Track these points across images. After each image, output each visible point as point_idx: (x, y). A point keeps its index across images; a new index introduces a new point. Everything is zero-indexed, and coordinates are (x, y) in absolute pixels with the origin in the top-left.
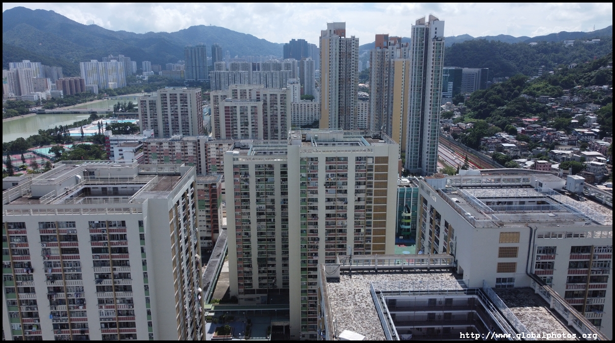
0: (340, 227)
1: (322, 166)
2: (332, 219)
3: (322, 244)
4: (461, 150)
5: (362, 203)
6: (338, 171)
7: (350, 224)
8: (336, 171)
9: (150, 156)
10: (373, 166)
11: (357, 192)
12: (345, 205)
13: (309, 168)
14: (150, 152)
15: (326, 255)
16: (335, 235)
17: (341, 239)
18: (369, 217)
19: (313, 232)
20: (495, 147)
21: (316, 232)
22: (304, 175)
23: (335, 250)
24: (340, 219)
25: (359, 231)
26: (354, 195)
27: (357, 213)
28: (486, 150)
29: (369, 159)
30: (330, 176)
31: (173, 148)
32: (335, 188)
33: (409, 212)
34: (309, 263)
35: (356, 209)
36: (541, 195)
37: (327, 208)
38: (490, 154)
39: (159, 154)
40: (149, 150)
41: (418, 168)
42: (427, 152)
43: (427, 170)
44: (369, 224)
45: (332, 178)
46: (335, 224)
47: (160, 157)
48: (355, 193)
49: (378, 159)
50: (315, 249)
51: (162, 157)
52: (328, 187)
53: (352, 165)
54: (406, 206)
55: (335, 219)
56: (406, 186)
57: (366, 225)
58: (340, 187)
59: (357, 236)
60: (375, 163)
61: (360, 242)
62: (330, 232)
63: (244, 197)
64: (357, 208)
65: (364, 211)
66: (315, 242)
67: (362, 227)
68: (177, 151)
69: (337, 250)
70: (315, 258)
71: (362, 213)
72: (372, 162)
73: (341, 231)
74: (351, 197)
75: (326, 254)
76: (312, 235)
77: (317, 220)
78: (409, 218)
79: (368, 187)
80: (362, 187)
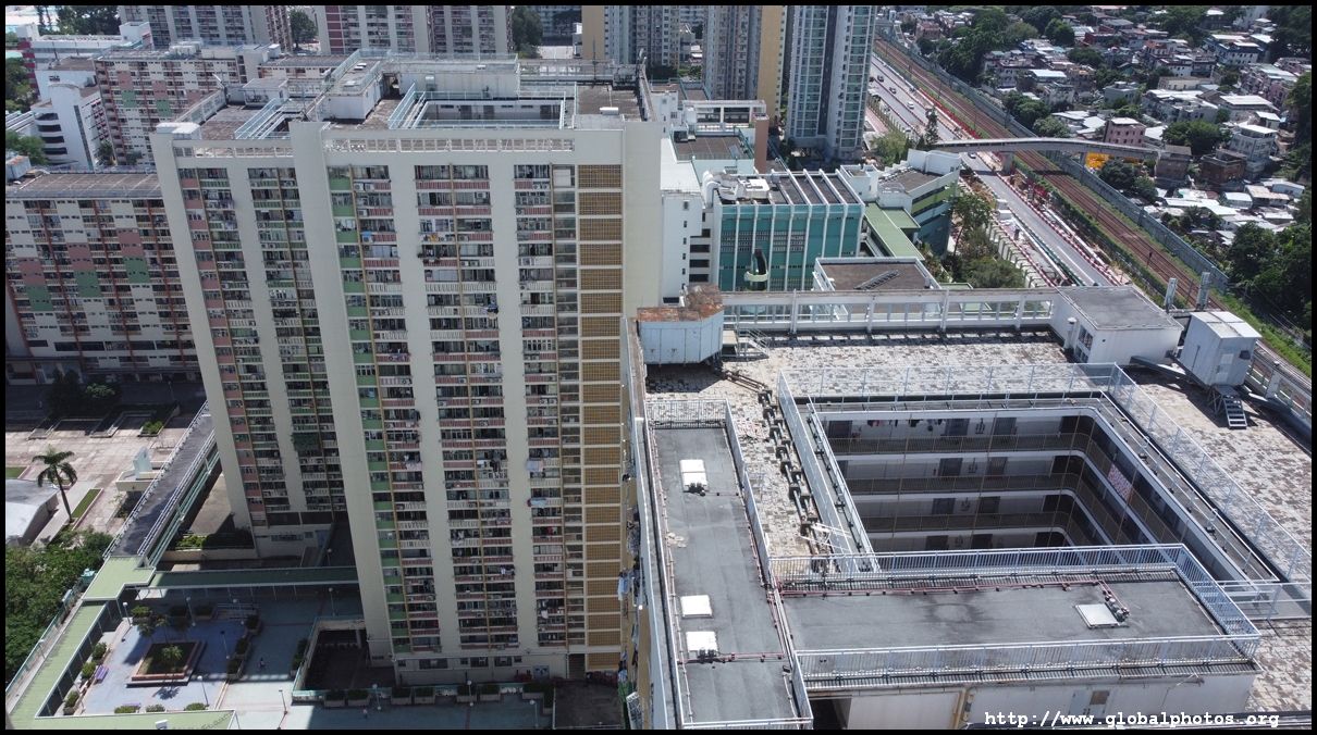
0: (481, 380)
1: (405, 198)
2: (454, 358)
3: (430, 429)
4: (934, 83)
5: (544, 310)
6: (459, 212)
7: (512, 372)
8: (450, 212)
9: (117, 98)
10: (573, 194)
11: (525, 276)
12: (492, 316)
13: (361, 202)
14: (115, 88)
15: (445, 459)
16: (467, 402)
17: (486, 413)
18: (569, 349)
19: (399, 395)
20: (1016, 78)
21: (407, 395)
22: (349, 222)
23: (470, 445)
24: (479, 358)
25: (541, 390)
26: (518, 286)
27: (532, 339)
28: (993, 85)
29: (556, 172)
30: (434, 228)
31: (178, 79)
32: (455, 263)
33: (762, 272)
34: (395, 479)
35: (529, 326)
37: (436, 324)
38: (1001, 97)
39: (140, 93)
40: (114, 83)
41: (818, 136)
42: (841, 96)
43: (837, 141)
44: (570, 372)
45: (442, 235)
46: (465, 372)
47: (144, 103)
48: (522, 279)
49: (589, 174)
50: (411, 441)
51: (151, 102)
52: (432, 260)
53: (503, 192)
55: (463, 358)
56: (758, 200)
57: (562, 375)
58: (471, 263)
59: (537, 405)
60: (580, 186)
61: (545, 422)
62: (451, 395)
63: (226, 266)
64: (529, 324)
65: (552, 334)
66: (409, 424)
67: (550, 379)
69: (477, 444)
70: (412, 468)
71: (546, 338)
72: (569, 183)
73: (484, 391)
74: (508, 292)
75: (446, 455)
76: (399, 404)
77: (407, 359)
79: (558, 260)
80: (543, 262)
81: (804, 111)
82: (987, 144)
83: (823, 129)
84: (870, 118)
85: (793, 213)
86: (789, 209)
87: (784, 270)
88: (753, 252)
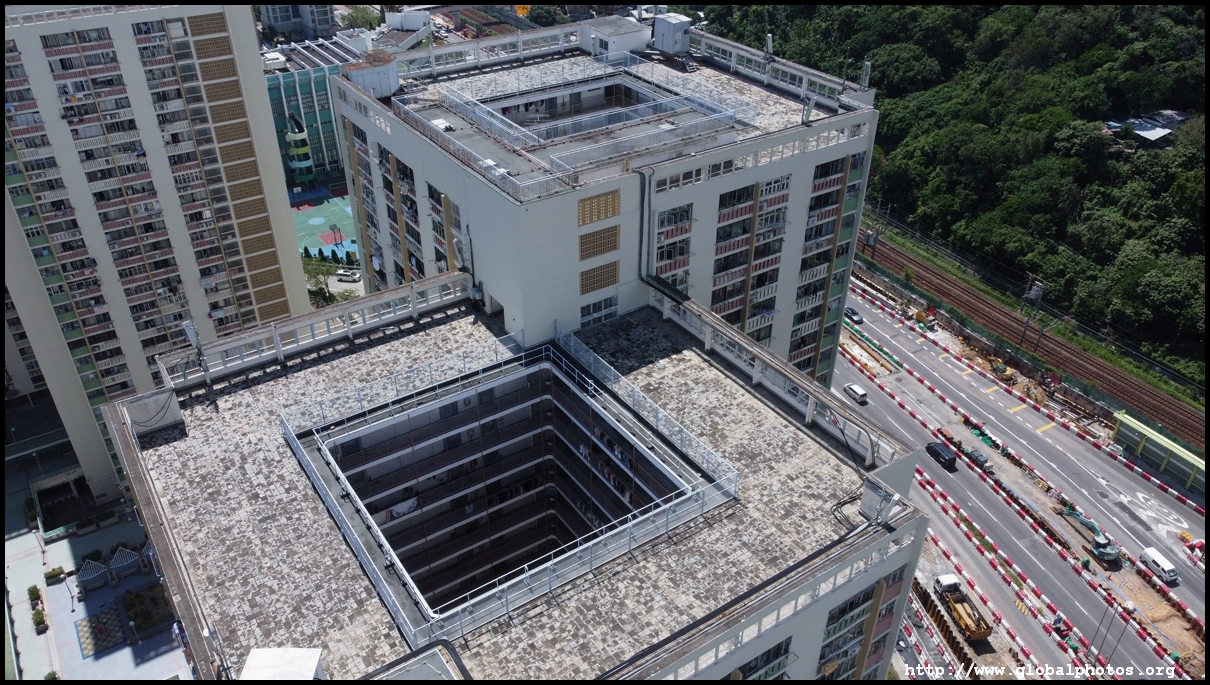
0: (144, 218)
2: (116, 204)
3: (108, 273)
5: (186, 147)
6: (92, 72)
7: (169, 206)
8: (84, 74)
10: (188, 43)
11: (163, 120)
12: (142, 161)
15: (127, 295)
16: (136, 241)
17: (156, 246)
18: (213, 177)
19: (72, 248)
21: (79, 247)
23: (147, 278)
24: (138, 199)
25: (198, 216)
26: (159, 130)
27: (180, 174)
30: (71, 89)
32: (98, 119)
33: (301, 131)
34: (85, 325)
35: (175, 163)
36: (610, 70)
37: (92, 177)
44: (218, 195)
45: (80, 95)
46: (128, 214)
48: (160, 123)
49: (196, 24)
50: (92, 287)
52: (76, 119)
53: (126, 49)
54: (292, 117)
55: (124, 202)
56: (279, 70)
57: (213, 200)
58: (112, 116)
59: (198, 230)
61: (209, 243)
62: (121, 238)
64: (176, 161)
65: (198, 166)
66: (87, 272)
67: (204, 205)
69: (154, 276)
70: (99, 310)
71: (193, 171)
73: (148, 228)
74: (150, 135)
75: (128, 292)
76: (71, 256)
77: (73, 214)
78: (303, 143)
79: (189, 101)
80: (175, 105)
85: (313, 76)
86: (308, 73)
87: (317, 127)
88: (287, 116)
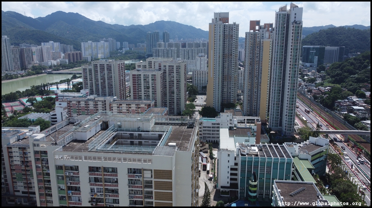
1: (84, 177)
4: (319, 109)
6: (105, 185)
8: (102, 185)
9: (72, 111)
10: (152, 181)
13: (68, 179)
14: (71, 108)
20: (347, 109)
22: (63, 186)
28: (339, 111)
29: (145, 172)
30: (96, 191)
31: (88, 106)
33: (255, 181)
38: (342, 115)
39: (78, 109)
40: (71, 107)
41: (279, 127)
42: (286, 115)
43: (286, 129)
45: (99, 194)
47: (78, 112)
51: (80, 112)
52: (94, 204)
53: (123, 179)
54: (254, 174)
56: (254, 155)
60: (155, 178)
68: (90, 108)
72: (150, 176)
78: (255, 186)
81: (274, 119)
82: (338, 132)
83: (281, 125)
84: (297, 121)
85: (267, 160)
86: (265, 159)
87: (264, 180)
88: (252, 173)
